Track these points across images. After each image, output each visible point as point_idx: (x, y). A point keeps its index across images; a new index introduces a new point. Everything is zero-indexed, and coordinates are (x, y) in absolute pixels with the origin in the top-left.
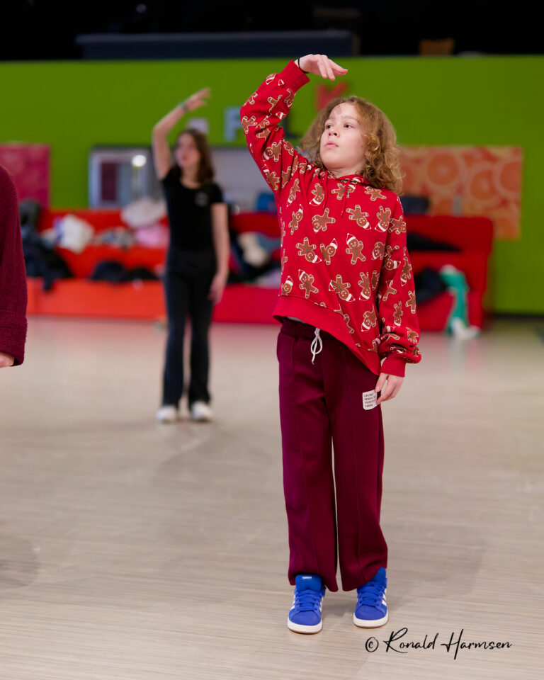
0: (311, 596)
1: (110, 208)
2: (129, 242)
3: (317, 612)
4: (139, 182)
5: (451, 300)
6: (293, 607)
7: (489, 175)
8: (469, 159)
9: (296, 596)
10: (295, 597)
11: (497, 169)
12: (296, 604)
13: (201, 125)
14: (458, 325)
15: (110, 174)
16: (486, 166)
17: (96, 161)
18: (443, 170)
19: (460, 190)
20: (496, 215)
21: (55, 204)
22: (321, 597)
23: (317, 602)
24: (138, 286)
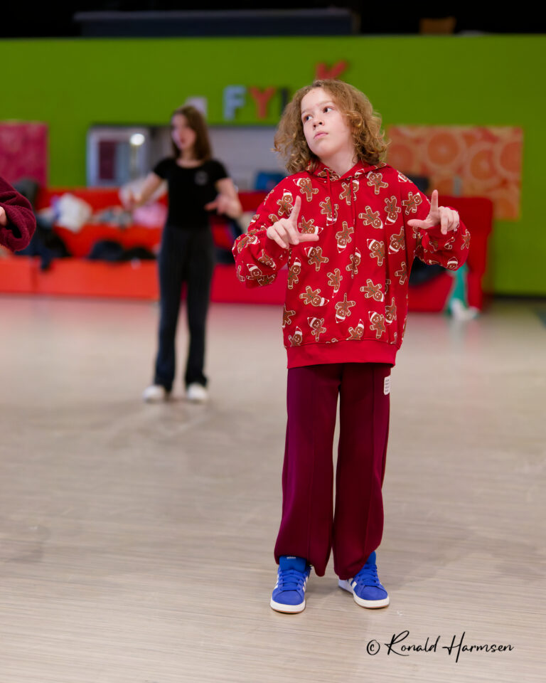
0: (295, 575)
1: (108, 187)
2: (127, 221)
3: (300, 592)
4: (137, 161)
5: (450, 280)
6: (277, 587)
7: (489, 155)
8: (469, 139)
9: (280, 576)
10: (278, 576)
11: (498, 149)
12: (279, 584)
13: (199, 104)
14: (458, 307)
15: (108, 153)
16: (486, 146)
17: (94, 140)
18: (443, 150)
19: (460, 171)
20: (495, 195)
21: (53, 183)
22: (305, 578)
23: (301, 581)
24: (136, 265)
